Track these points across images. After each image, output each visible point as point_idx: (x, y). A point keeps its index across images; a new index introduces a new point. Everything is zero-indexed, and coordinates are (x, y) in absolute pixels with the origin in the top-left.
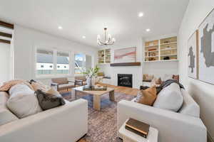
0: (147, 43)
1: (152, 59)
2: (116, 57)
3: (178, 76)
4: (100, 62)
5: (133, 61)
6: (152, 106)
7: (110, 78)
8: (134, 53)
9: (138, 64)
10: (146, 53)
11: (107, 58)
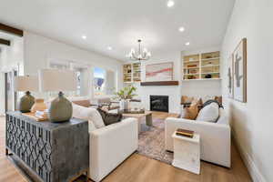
0: (186, 58)
1: (191, 77)
2: (148, 74)
3: (221, 98)
4: (125, 80)
5: (170, 80)
6: (195, 119)
7: (139, 101)
8: (171, 69)
9: (176, 83)
10: (185, 70)
11: (135, 75)
